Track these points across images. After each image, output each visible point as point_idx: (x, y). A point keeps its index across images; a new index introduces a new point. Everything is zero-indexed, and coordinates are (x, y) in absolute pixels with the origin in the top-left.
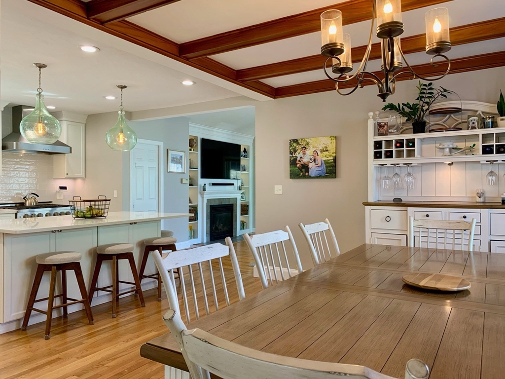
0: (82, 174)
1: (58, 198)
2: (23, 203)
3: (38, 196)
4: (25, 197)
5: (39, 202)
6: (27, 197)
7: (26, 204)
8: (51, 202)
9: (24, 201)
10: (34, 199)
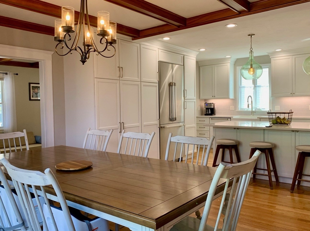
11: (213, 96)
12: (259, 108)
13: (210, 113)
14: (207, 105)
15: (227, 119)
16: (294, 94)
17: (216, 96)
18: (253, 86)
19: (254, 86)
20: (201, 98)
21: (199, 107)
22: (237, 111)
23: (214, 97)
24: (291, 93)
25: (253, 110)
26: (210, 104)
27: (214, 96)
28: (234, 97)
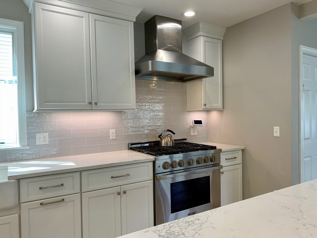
0: (220, 105)
1: (192, 134)
2: (159, 141)
3: (174, 133)
4: (161, 135)
5: (175, 140)
6: (163, 135)
7: (161, 143)
8: (185, 139)
9: (159, 139)
10: (170, 138)
16: (96, 104)
24: (90, 103)
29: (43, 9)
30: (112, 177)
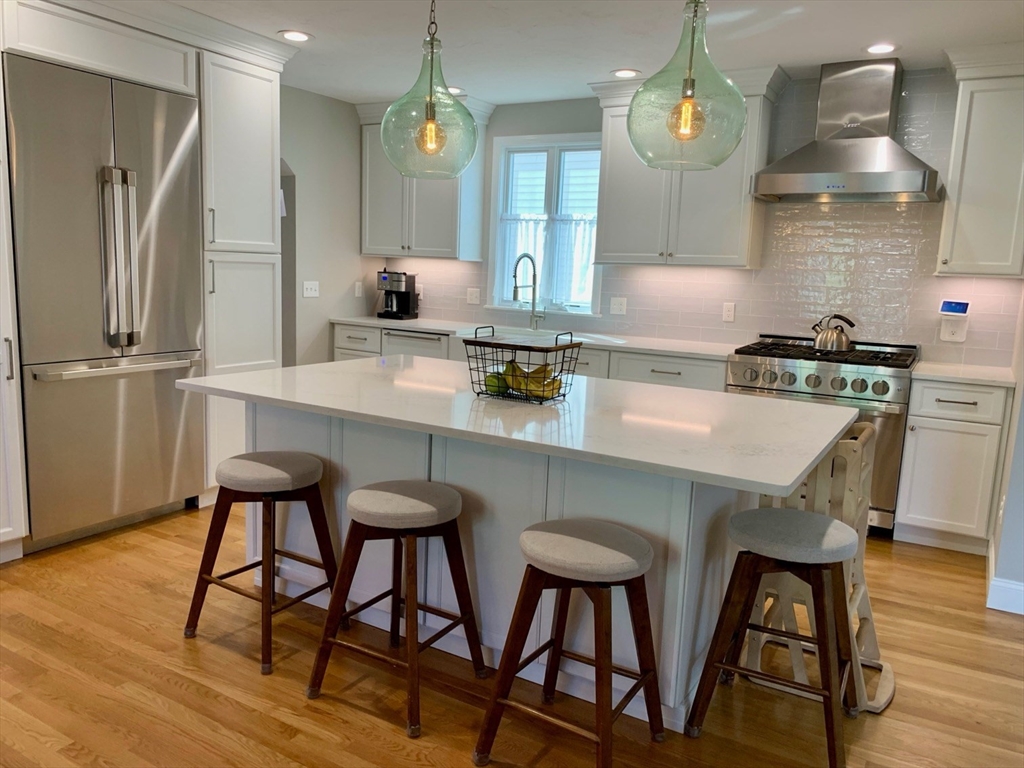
0: (1011, 263)
3: (852, 325)
6: (823, 325)
8: (913, 347)
10: (839, 333)
11: (403, 248)
12: (558, 302)
13: (395, 309)
14: (385, 278)
15: (436, 337)
16: (670, 255)
17: (414, 248)
18: (545, 217)
19: (549, 218)
20: (363, 252)
21: (359, 284)
22: (488, 309)
23: (407, 251)
24: (661, 254)
25: (539, 308)
26: (395, 277)
27: (409, 248)
28: (482, 257)
29: (612, 116)
30: (653, 371)
